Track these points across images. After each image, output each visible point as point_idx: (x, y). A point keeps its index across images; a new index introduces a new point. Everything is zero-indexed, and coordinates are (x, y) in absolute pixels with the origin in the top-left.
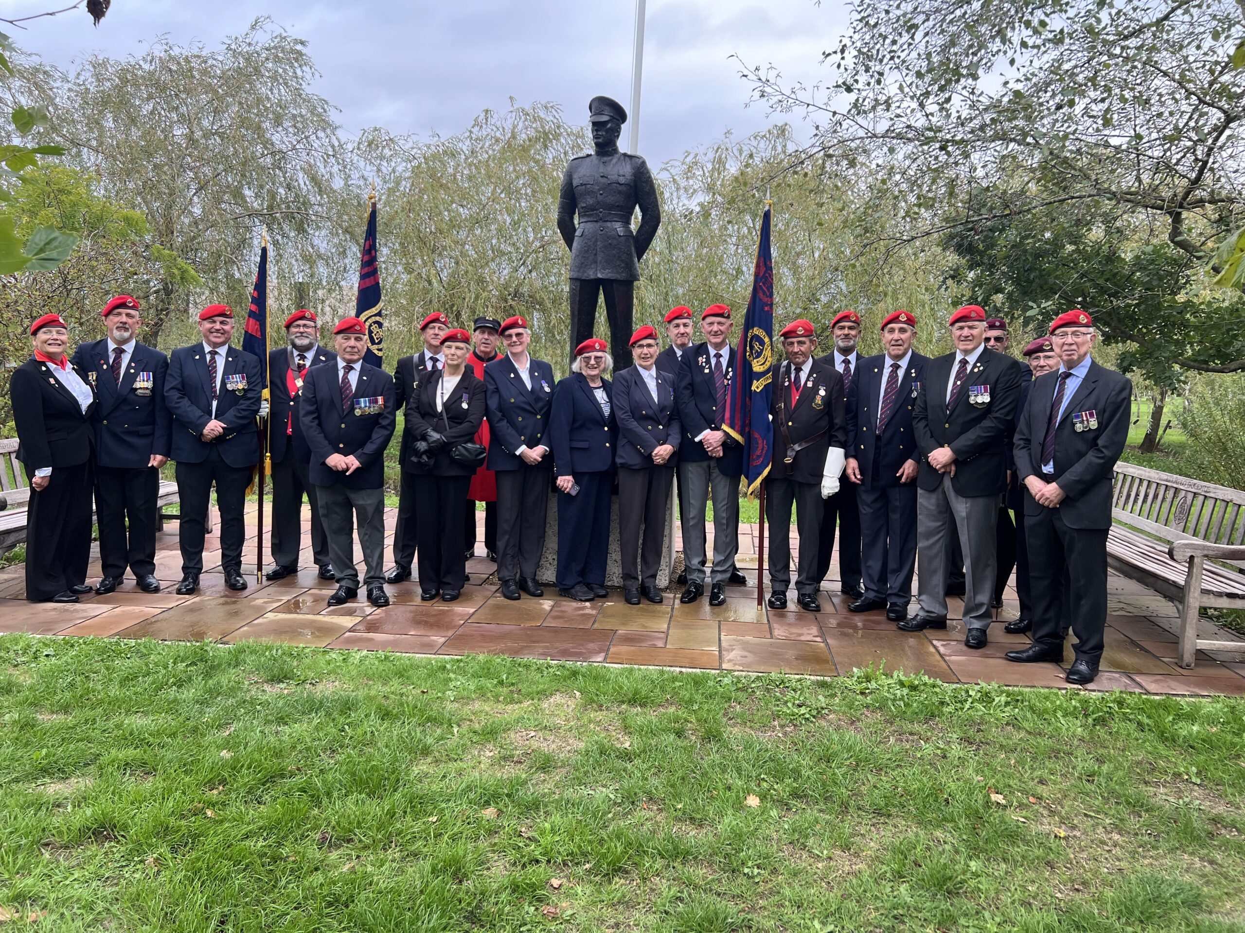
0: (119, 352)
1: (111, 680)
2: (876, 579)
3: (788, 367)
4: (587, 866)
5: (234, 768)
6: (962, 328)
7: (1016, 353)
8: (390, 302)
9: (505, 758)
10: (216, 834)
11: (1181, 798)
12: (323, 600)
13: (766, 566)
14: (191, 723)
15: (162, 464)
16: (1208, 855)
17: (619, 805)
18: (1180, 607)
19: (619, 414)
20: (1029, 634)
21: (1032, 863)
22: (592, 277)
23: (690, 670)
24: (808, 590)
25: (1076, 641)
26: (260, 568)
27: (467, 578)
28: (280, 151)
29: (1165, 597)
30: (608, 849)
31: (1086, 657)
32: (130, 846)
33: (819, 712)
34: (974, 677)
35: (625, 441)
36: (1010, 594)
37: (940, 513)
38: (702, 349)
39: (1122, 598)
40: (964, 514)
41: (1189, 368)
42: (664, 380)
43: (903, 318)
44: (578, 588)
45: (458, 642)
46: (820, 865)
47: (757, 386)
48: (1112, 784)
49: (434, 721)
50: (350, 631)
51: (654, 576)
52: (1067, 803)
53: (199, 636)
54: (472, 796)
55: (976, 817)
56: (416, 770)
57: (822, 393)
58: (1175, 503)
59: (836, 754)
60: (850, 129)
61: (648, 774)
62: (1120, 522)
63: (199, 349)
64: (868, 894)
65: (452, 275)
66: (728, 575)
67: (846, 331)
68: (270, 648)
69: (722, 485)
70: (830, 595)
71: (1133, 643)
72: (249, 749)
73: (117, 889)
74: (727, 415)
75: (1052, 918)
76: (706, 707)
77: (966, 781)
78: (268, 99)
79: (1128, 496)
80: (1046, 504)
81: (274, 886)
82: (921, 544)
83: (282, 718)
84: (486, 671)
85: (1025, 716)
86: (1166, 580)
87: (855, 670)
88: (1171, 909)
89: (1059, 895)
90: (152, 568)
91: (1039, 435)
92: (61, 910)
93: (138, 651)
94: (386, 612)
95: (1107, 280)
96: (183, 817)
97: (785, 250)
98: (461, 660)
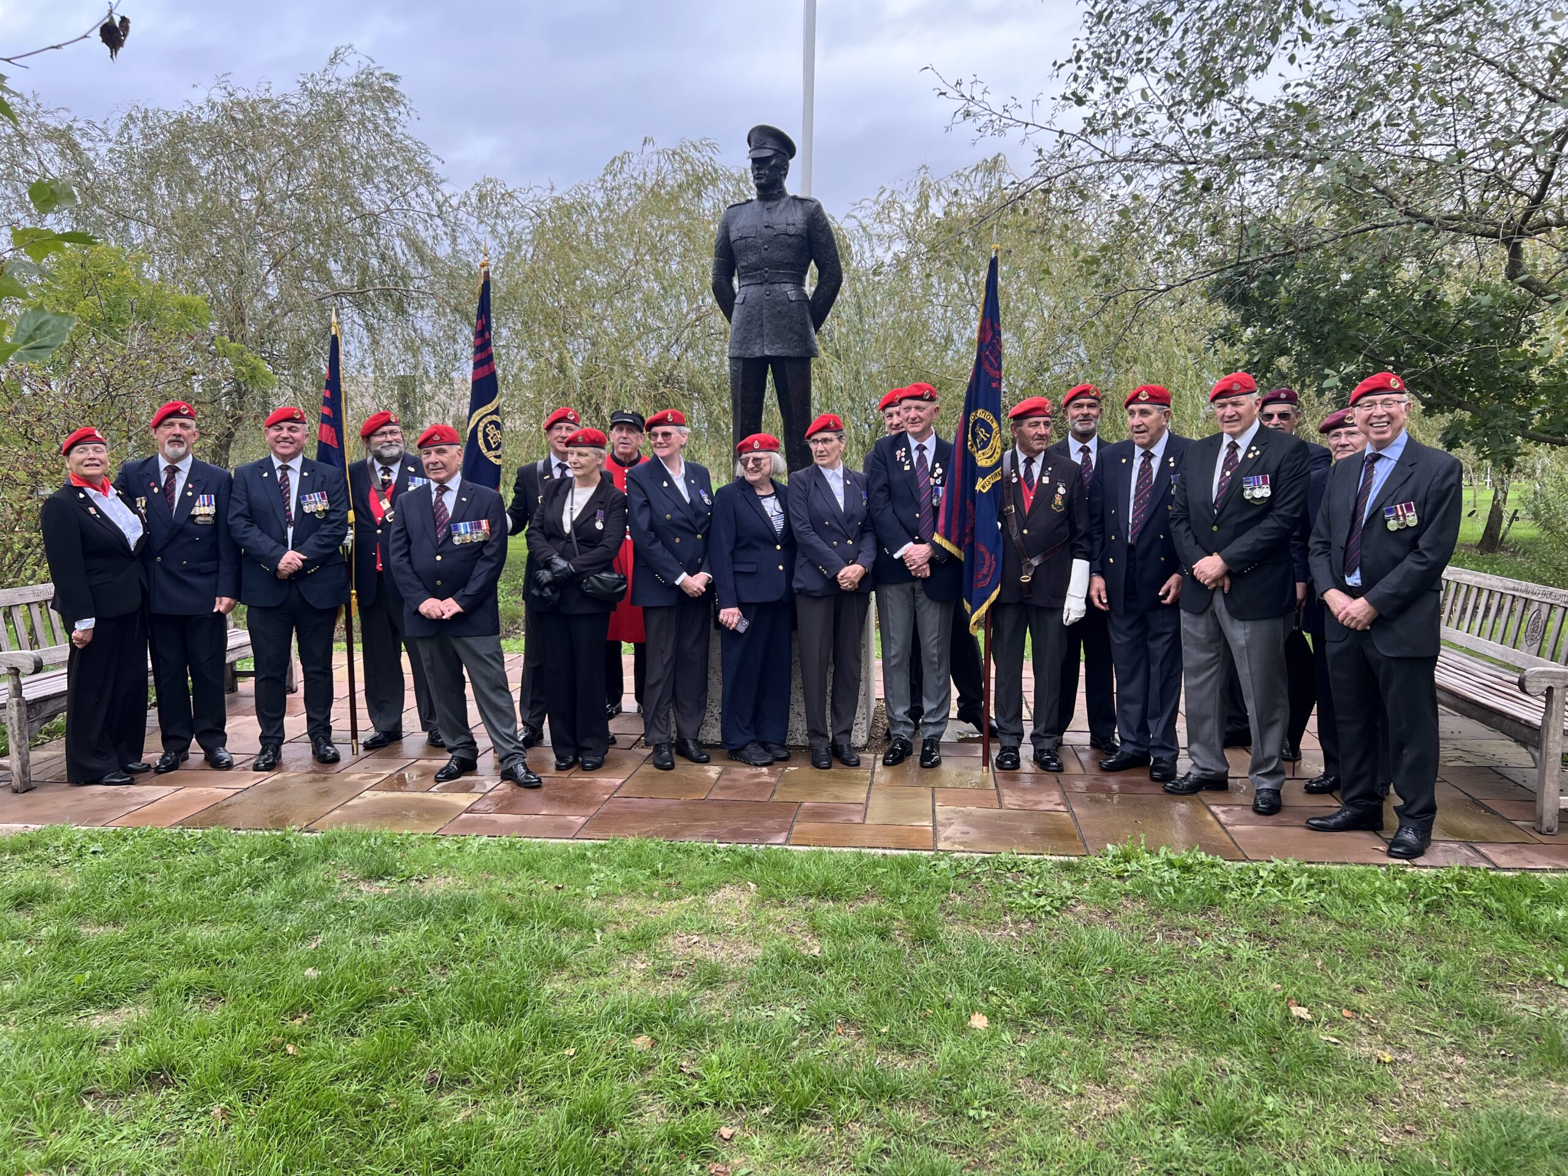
0: (173, 470)
1: (172, 882)
2: (1134, 726)
4: (767, 1110)
5: (320, 991)
6: (1223, 406)
8: (513, 396)
9: (661, 971)
10: (298, 1076)
11: (1543, 1006)
14: (269, 935)
15: (230, 608)
17: (807, 1029)
18: (1537, 754)
19: (796, 525)
20: (1337, 794)
21: (1348, 1098)
22: (758, 355)
23: (895, 852)
24: (1047, 744)
25: (1400, 802)
26: (354, 735)
27: (613, 741)
28: (372, 214)
29: (1516, 741)
30: (793, 1087)
31: (1414, 823)
32: (192, 1093)
33: (1063, 904)
34: (1265, 853)
35: (804, 560)
36: (1310, 742)
37: (1211, 642)
38: (900, 440)
39: (1459, 744)
40: (1242, 642)
41: (1539, 441)
42: (853, 479)
43: (1143, 396)
44: (750, 748)
45: (602, 822)
46: (1068, 1104)
47: (983, 485)
48: (1452, 990)
49: (571, 924)
50: (466, 812)
51: (848, 732)
52: (1393, 1016)
53: (280, 823)
54: (619, 1021)
55: (1273, 1038)
56: (548, 989)
57: (1062, 490)
58: (1526, 618)
59: (1086, 958)
60: (1082, 152)
61: (844, 989)
62: (1452, 645)
63: (266, 464)
64: (1131, 1143)
65: (589, 359)
67: (1085, 410)
68: (366, 837)
69: (931, 614)
70: (1075, 750)
71: (1476, 803)
72: (340, 966)
73: (175, 1149)
74: (941, 522)
75: (1376, 1170)
76: (917, 899)
77: (1258, 990)
78: (355, 149)
79: (1464, 610)
80: (1353, 625)
81: (371, 1142)
82: (1187, 682)
83: (381, 926)
84: (637, 859)
85: (1334, 903)
86: (1516, 720)
87: (1109, 847)
88: (1535, 1155)
89: (1384, 1139)
90: (222, 739)
91: (1340, 537)
93: (205, 844)
95: (1425, 332)
96: (257, 1054)
98: (605, 846)
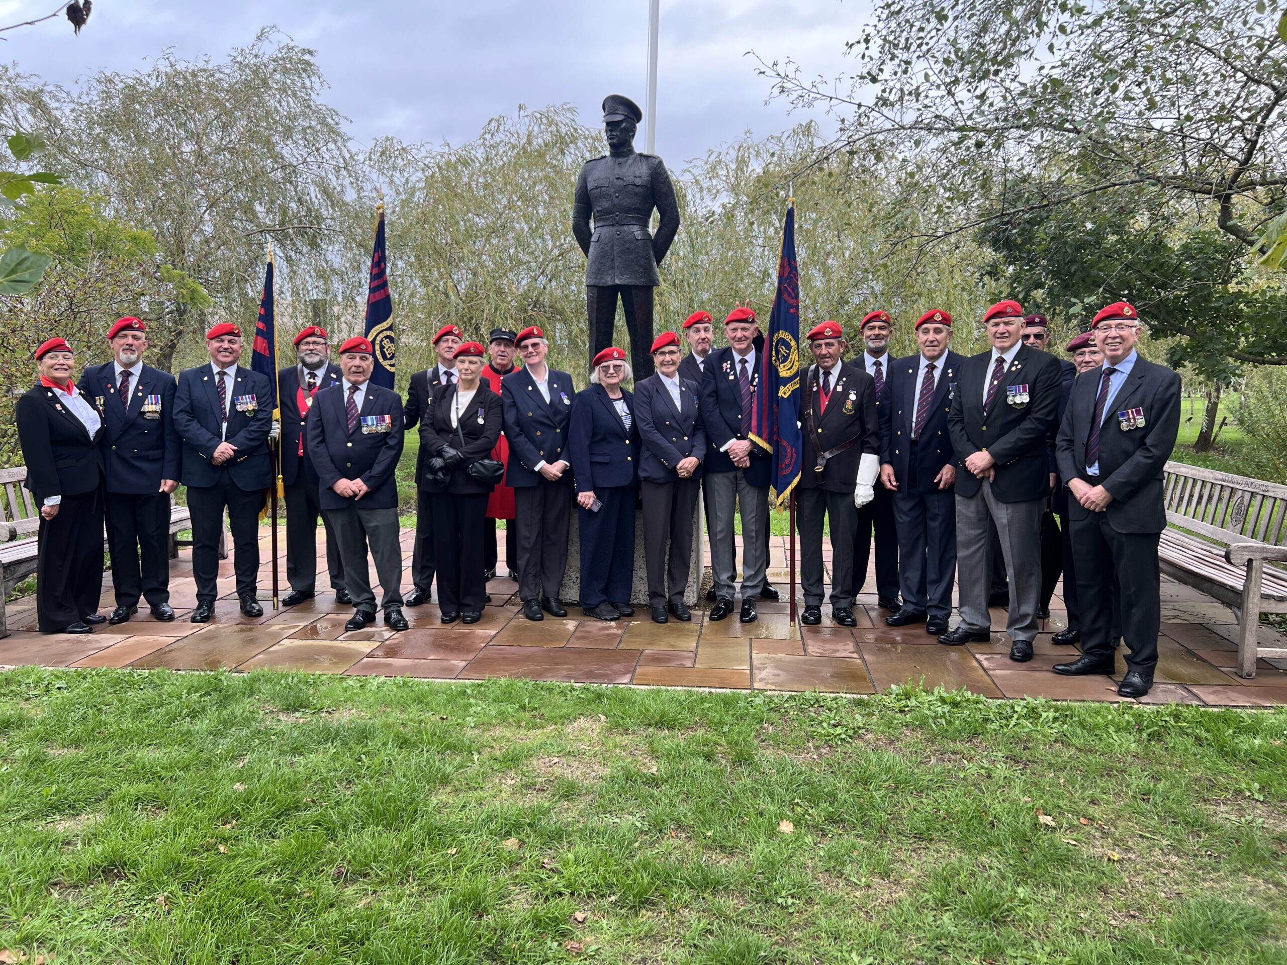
0: (127, 375)
1: (124, 712)
2: (915, 590)
3: (816, 371)
4: (613, 898)
5: (247, 802)
6: (997, 324)
7: (1060, 350)
8: (407, 316)
9: (527, 786)
10: (228, 870)
11: (1242, 816)
12: (340, 625)
13: (798, 580)
14: (204, 756)
15: (173, 489)
16: (1272, 876)
17: (646, 833)
18: (1239, 614)
19: (642, 425)
20: (1078, 645)
21: (1084, 889)
22: (610, 283)
23: (720, 691)
24: (844, 604)
25: (1128, 652)
26: (275, 594)
27: (489, 600)
28: (291, 165)
29: (1223, 603)
30: (635, 880)
31: (1139, 669)
32: (141, 884)
33: (855, 733)
34: (1019, 693)
35: (648, 453)
36: (1057, 604)
37: (980, 520)
38: (726, 354)
39: (1177, 606)
40: (1005, 521)
41: (1244, 360)
42: (688, 387)
43: (938, 317)
44: (602, 607)
45: (480, 665)
46: (858, 894)
47: (784, 392)
48: (1169, 803)
49: (453, 748)
50: (367, 656)
51: (682, 593)
52: (1121, 823)
53: (213, 665)
54: (492, 826)
55: (1024, 840)
56: (434, 800)
57: (853, 397)
58: (1231, 504)
59: (873, 776)
60: (878, 121)
61: (676, 801)
62: (1174, 526)
63: (207, 370)
64: (909, 924)
65: (471, 287)
66: (759, 590)
67: (877, 331)
68: (286, 676)
69: (751, 497)
70: (867, 609)
71: (1190, 653)
72: (263, 782)
73: (126, 929)
74: (754, 423)
75: (1106, 946)
76: (737, 728)
77: (1013, 802)
78: (277, 111)
79: (1181, 499)
80: (1092, 508)
81: (289, 924)
82: (961, 553)
83: (297, 748)
84: (508, 696)
85: (1075, 732)
86: (1222, 585)
87: (893, 687)
88: (1233, 935)
89: (1113, 922)
90: (166, 596)
91: (1082, 436)
92: (69, 952)
93: (151, 682)
94: (405, 636)
95: (1153, 271)
96: (194, 853)
97: (814, 250)
98: (482, 685)
